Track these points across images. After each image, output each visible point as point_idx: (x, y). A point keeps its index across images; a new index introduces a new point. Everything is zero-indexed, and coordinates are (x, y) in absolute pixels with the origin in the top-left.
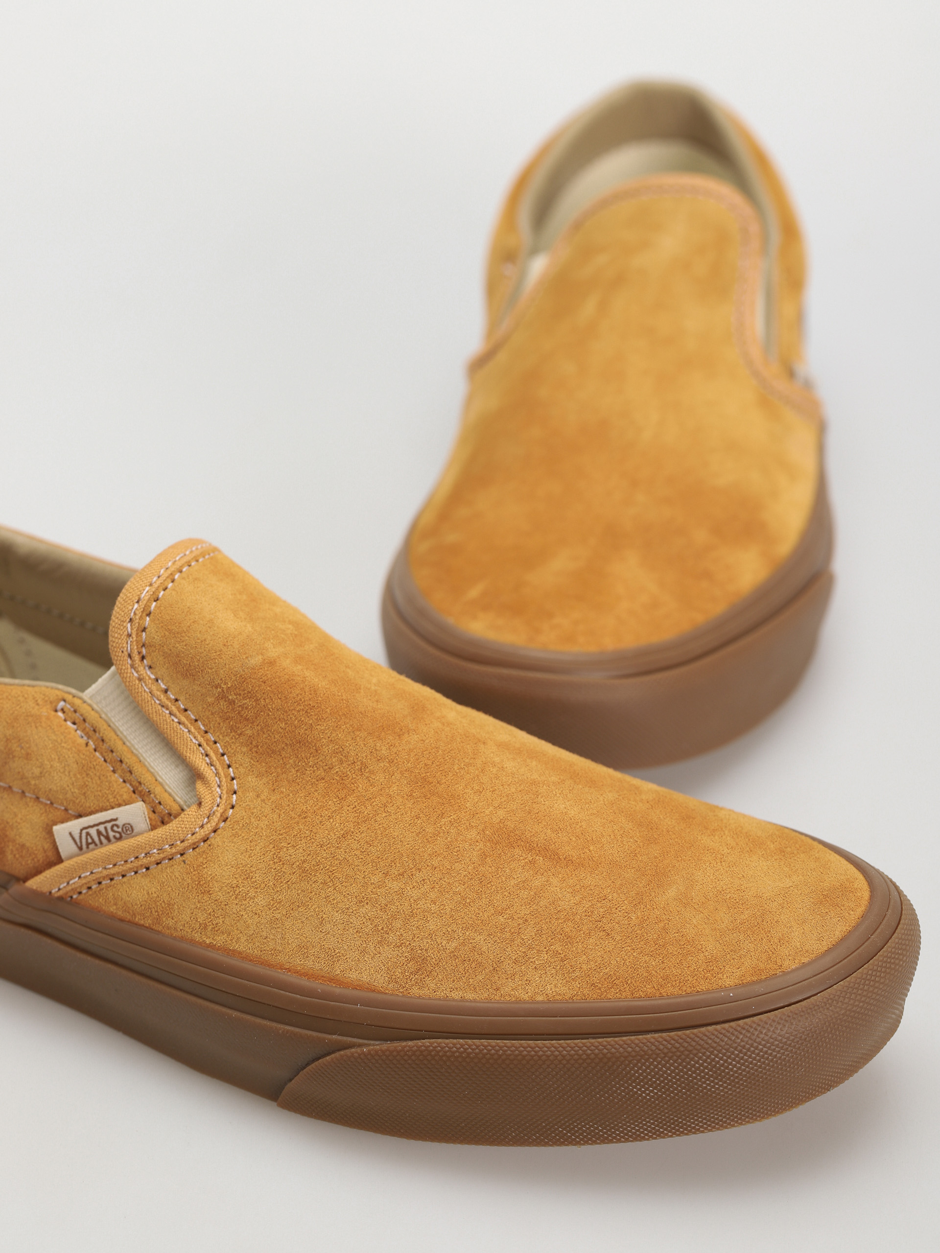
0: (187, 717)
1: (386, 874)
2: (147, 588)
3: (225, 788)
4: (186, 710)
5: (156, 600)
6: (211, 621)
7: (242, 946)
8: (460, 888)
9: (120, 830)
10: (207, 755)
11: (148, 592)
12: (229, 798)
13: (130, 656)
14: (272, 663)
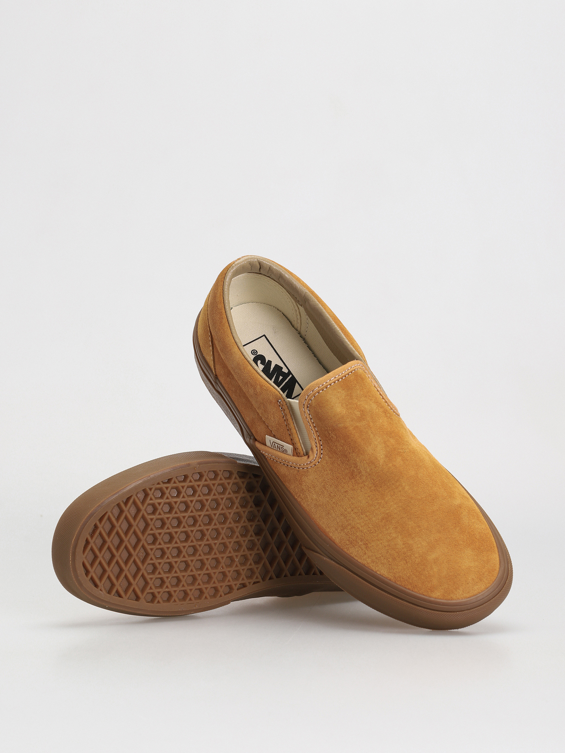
0: (315, 429)
1: (352, 510)
2: (317, 388)
3: (318, 456)
4: (315, 427)
5: (318, 393)
6: (332, 406)
7: (305, 505)
8: (371, 526)
9: (284, 450)
10: (316, 443)
11: (317, 389)
12: (319, 459)
13: (304, 405)
14: (346, 428)
